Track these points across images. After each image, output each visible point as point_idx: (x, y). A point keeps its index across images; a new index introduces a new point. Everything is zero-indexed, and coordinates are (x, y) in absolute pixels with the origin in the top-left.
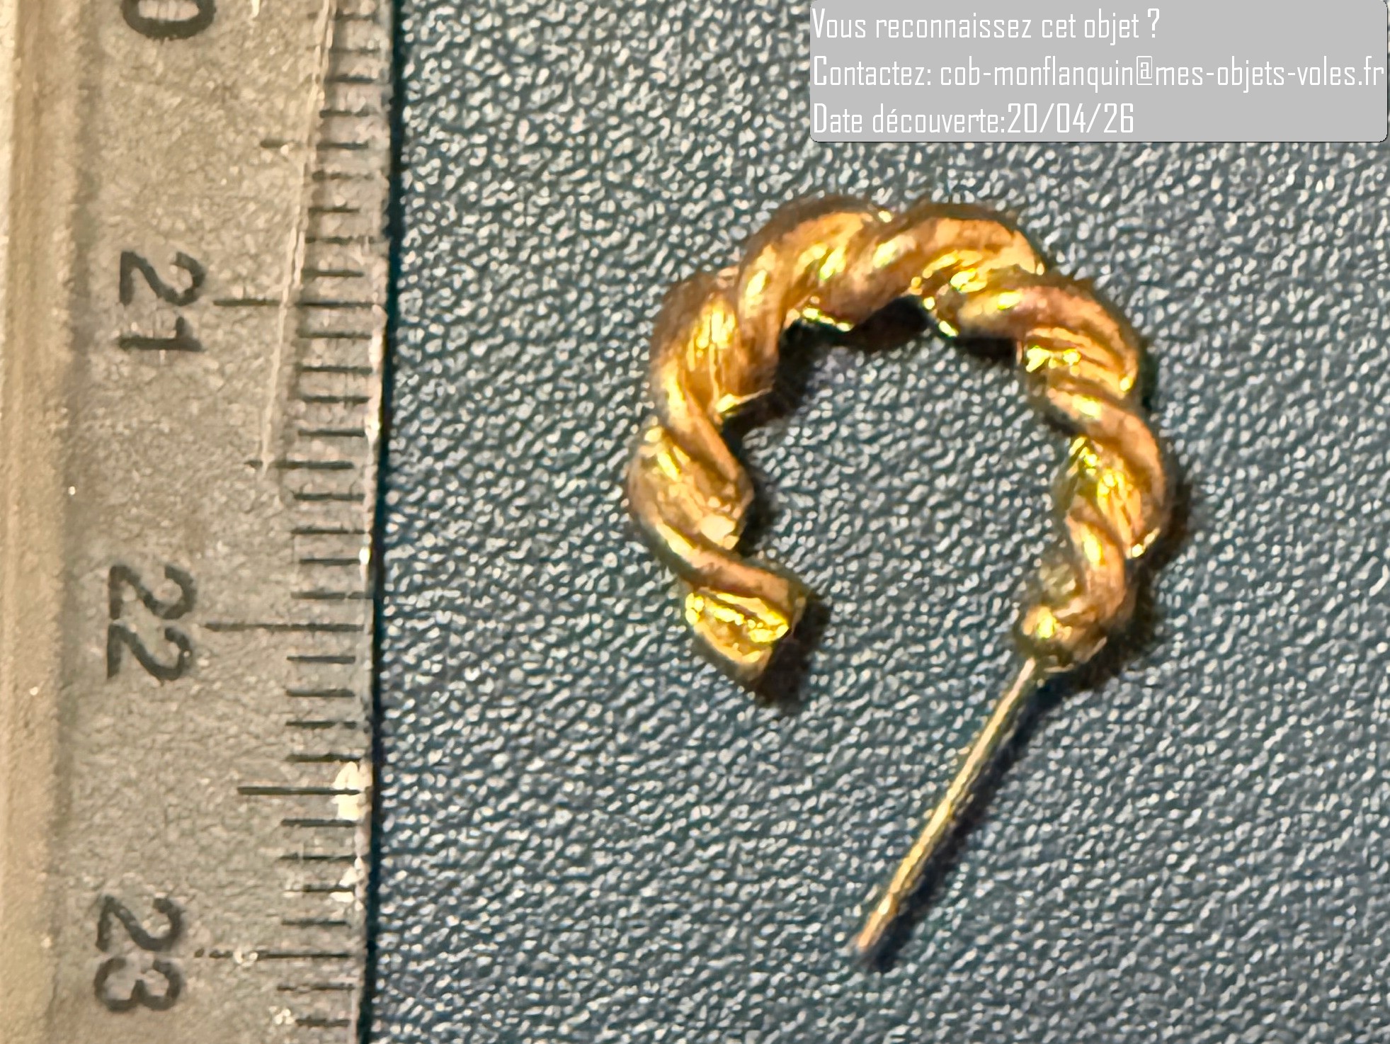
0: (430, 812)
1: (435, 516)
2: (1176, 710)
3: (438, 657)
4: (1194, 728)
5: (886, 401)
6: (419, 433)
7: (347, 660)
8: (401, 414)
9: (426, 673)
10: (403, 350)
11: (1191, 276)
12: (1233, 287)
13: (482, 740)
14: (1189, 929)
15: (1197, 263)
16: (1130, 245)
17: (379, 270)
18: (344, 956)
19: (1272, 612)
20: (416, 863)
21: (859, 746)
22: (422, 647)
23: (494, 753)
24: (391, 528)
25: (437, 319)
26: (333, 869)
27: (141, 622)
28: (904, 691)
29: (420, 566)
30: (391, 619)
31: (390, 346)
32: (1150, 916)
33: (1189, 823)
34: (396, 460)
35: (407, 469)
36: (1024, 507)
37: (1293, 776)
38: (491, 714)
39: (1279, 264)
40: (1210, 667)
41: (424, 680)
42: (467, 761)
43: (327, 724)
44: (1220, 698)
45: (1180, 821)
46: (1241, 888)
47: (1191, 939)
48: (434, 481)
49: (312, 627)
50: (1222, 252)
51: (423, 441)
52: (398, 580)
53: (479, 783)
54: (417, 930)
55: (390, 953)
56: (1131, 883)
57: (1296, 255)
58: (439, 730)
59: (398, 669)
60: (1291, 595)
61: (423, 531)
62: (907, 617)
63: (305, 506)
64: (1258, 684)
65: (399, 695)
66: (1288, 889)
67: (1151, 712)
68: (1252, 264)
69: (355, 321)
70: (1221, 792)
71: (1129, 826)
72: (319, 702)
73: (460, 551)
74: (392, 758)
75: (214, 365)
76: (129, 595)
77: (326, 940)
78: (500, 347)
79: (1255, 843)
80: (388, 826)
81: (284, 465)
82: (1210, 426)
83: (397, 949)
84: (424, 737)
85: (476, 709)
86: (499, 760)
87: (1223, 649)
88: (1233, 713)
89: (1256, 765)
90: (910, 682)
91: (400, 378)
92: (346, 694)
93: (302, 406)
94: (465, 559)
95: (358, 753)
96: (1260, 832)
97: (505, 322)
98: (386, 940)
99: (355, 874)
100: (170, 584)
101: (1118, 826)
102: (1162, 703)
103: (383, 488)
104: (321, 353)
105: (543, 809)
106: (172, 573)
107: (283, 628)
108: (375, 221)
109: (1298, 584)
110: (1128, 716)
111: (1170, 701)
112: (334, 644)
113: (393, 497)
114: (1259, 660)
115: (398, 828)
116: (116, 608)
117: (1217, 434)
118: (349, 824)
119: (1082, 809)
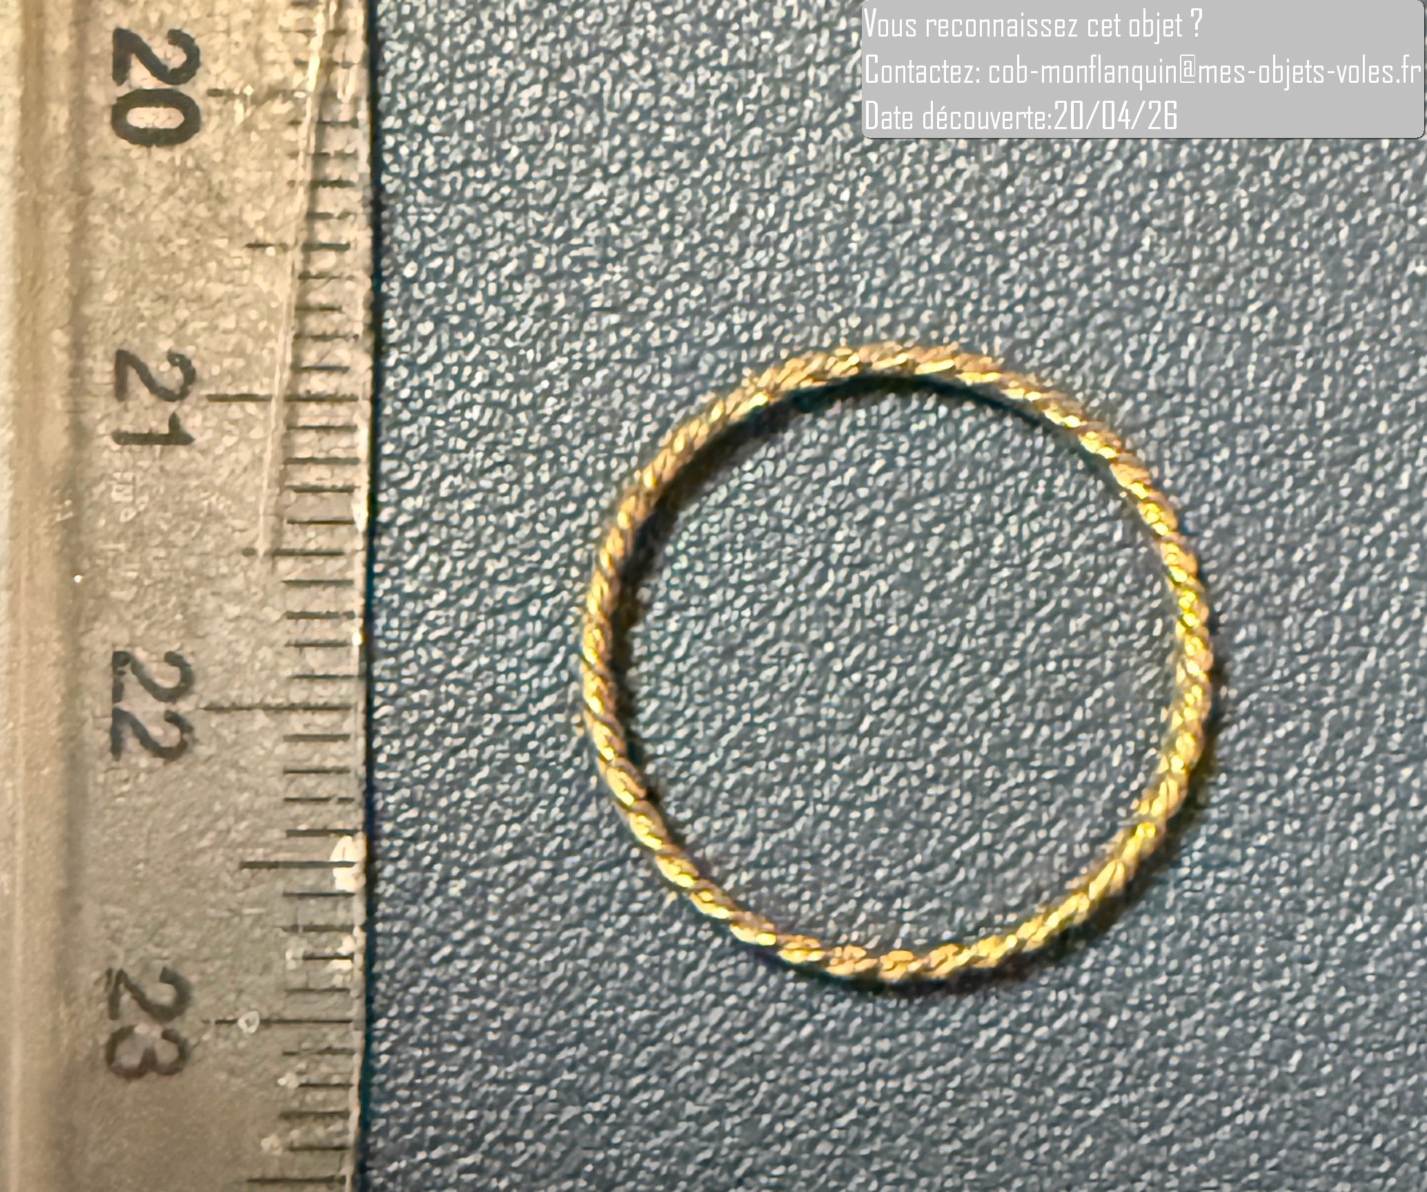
2: (636, 711)
4: (653, 731)
11: (642, 302)
12: (681, 310)
14: (653, 918)
15: (649, 290)
16: (583, 275)
19: (725, 617)
28: (378, 702)
32: (615, 907)
36: (488, 524)
37: (747, 770)
39: (724, 286)
40: (669, 671)
44: (678, 699)
47: (655, 928)
50: (672, 278)
56: (597, 877)
57: (740, 279)
60: (742, 600)
62: (379, 631)
64: (712, 685)
66: (745, 877)
68: (699, 289)
70: (681, 787)
71: (594, 823)
79: (713, 836)
87: (679, 653)
88: (689, 713)
89: (713, 760)
90: (382, 694)
96: (717, 825)
101: (582, 824)
109: (749, 589)
114: (713, 661)
119: (549, 808)
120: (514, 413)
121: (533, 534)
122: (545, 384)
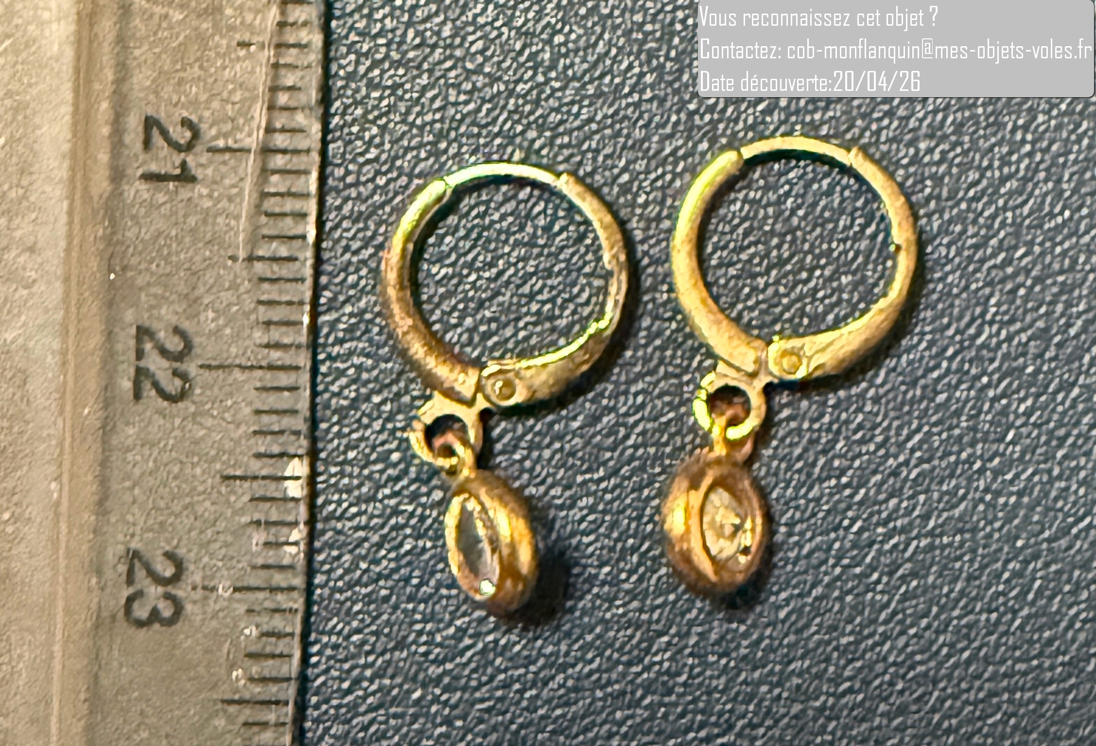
0: (349, 491)
1: (352, 292)
2: (847, 422)
3: (354, 387)
4: (859, 436)
5: (653, 215)
6: (341, 237)
7: (293, 389)
8: (329, 225)
9: (346, 398)
10: (330, 182)
11: (856, 131)
12: (883, 138)
13: (383, 444)
14: (858, 570)
15: (859, 123)
16: (815, 111)
17: (316, 128)
18: (291, 589)
19: (911, 356)
20: (339, 526)
21: (636, 447)
22: (343, 381)
23: (391, 452)
24: (323, 300)
25: (353, 161)
26: (285, 530)
27: (156, 364)
28: (666, 409)
29: (342, 326)
30: (323, 362)
31: (322, 179)
32: (831, 561)
33: (858, 498)
34: (326, 255)
35: (333, 261)
36: (744, 286)
37: (926, 466)
38: (390, 426)
39: (912, 123)
40: (871, 393)
41: (345, 403)
42: (374, 456)
43: (281, 432)
44: (877, 414)
45: (851, 496)
46: (893, 542)
47: (860, 577)
48: (352, 269)
49: (271, 367)
50: (876, 115)
51: (344, 243)
52: (327, 336)
53: (382, 472)
54: (340, 571)
55: (322, 587)
56: (819, 539)
57: (925, 118)
58: (355, 436)
59: (326, 396)
60: (924, 345)
61: (344, 303)
62: (667, 360)
63: (266, 286)
64: (903, 403)
65: (328, 413)
66: (924, 543)
67: (831, 423)
68: (895, 123)
69: (299, 162)
70: (879, 477)
71: (817, 500)
72: (274, 418)
73: (368, 316)
74: (323, 455)
75: (205, 191)
76: (148, 346)
77: (279, 579)
78: (395, 180)
79: (902, 512)
80: (320, 501)
81: (251, 259)
82: (869, 231)
83: (326, 584)
84: (344, 441)
85: (380, 421)
86: (395, 457)
87: (879, 381)
88: (885, 424)
89: (901, 459)
90: (669, 404)
91: (329, 200)
92: (294, 412)
93: (263, 219)
94: (371, 321)
95: (300, 452)
96: (904, 504)
97: (398, 163)
98: (319, 579)
99: (298, 534)
100: (177, 339)
101: (809, 501)
102: (839, 417)
103: (317, 273)
104: (276, 183)
105: (424, 489)
106: (177, 331)
107: (252, 368)
108: (314, 95)
109: (928, 337)
110: (816, 426)
111: (844, 416)
112: (284, 379)
113: (324, 280)
114: (903, 388)
115: (328, 502)
116: (140, 354)
117: (874, 237)
118: (294, 499)
119: (786, 488)
120: (765, 207)
121: (776, 293)
122: (787, 187)
